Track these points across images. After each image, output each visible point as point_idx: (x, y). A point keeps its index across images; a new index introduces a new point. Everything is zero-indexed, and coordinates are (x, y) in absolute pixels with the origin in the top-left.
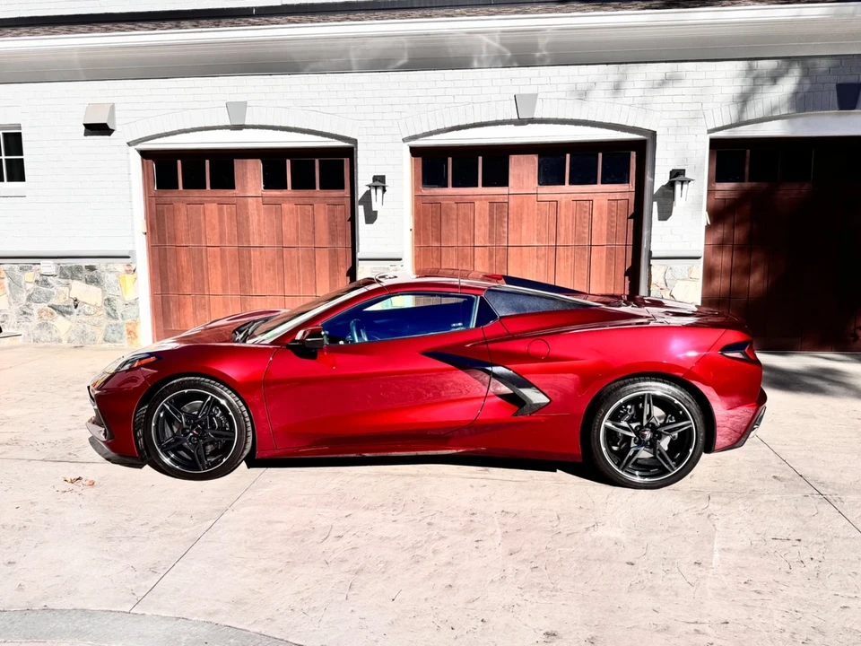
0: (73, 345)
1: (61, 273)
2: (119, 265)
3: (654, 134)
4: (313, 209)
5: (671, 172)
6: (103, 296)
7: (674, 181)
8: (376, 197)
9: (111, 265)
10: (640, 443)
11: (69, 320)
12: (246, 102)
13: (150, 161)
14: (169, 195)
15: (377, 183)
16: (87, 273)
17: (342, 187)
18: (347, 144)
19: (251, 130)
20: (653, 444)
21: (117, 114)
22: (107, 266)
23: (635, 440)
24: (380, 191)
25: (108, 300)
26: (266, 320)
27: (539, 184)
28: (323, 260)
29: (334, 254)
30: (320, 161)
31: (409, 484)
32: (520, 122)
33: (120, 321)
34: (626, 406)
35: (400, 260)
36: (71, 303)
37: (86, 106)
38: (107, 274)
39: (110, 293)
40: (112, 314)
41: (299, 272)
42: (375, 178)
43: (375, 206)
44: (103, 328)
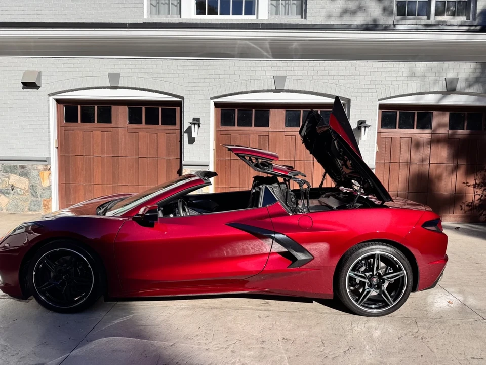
0: (10, 212)
1: (4, 169)
2: (40, 166)
3: (349, 101)
4: (157, 135)
5: (358, 122)
6: (29, 183)
7: (361, 127)
8: (195, 129)
9: (35, 166)
10: (371, 286)
11: (8, 197)
12: (120, 74)
13: (62, 106)
14: (72, 125)
15: (195, 122)
16: (20, 170)
17: (175, 124)
18: (178, 99)
19: (123, 89)
20: (379, 287)
21: (42, 78)
22: (32, 166)
23: (368, 284)
24: (196, 126)
25: (33, 186)
26: (122, 200)
27: (286, 126)
28: (162, 165)
29: (169, 162)
30: (162, 108)
31: (216, 316)
32: (277, 91)
33: (39, 199)
34: (361, 262)
35: (208, 166)
36: (10, 188)
37: (23, 72)
38: (32, 171)
39: (34, 182)
40: (34, 194)
41: (148, 172)
42: (194, 119)
43: (194, 135)
44: (29, 202)
